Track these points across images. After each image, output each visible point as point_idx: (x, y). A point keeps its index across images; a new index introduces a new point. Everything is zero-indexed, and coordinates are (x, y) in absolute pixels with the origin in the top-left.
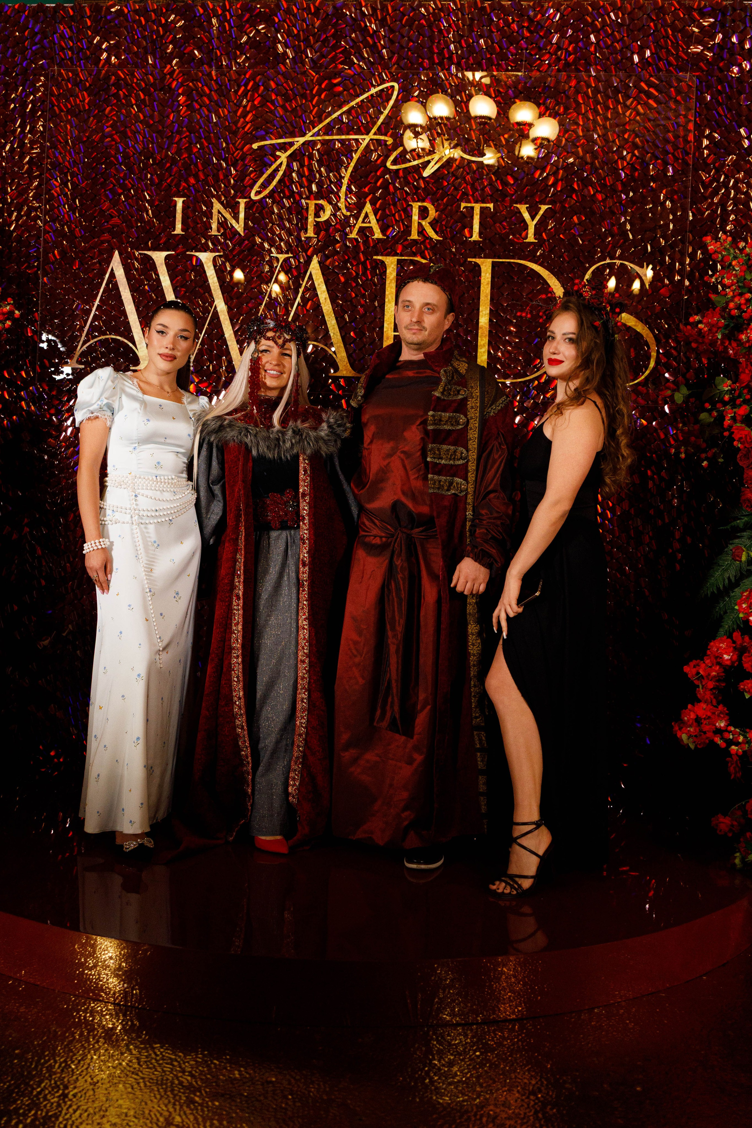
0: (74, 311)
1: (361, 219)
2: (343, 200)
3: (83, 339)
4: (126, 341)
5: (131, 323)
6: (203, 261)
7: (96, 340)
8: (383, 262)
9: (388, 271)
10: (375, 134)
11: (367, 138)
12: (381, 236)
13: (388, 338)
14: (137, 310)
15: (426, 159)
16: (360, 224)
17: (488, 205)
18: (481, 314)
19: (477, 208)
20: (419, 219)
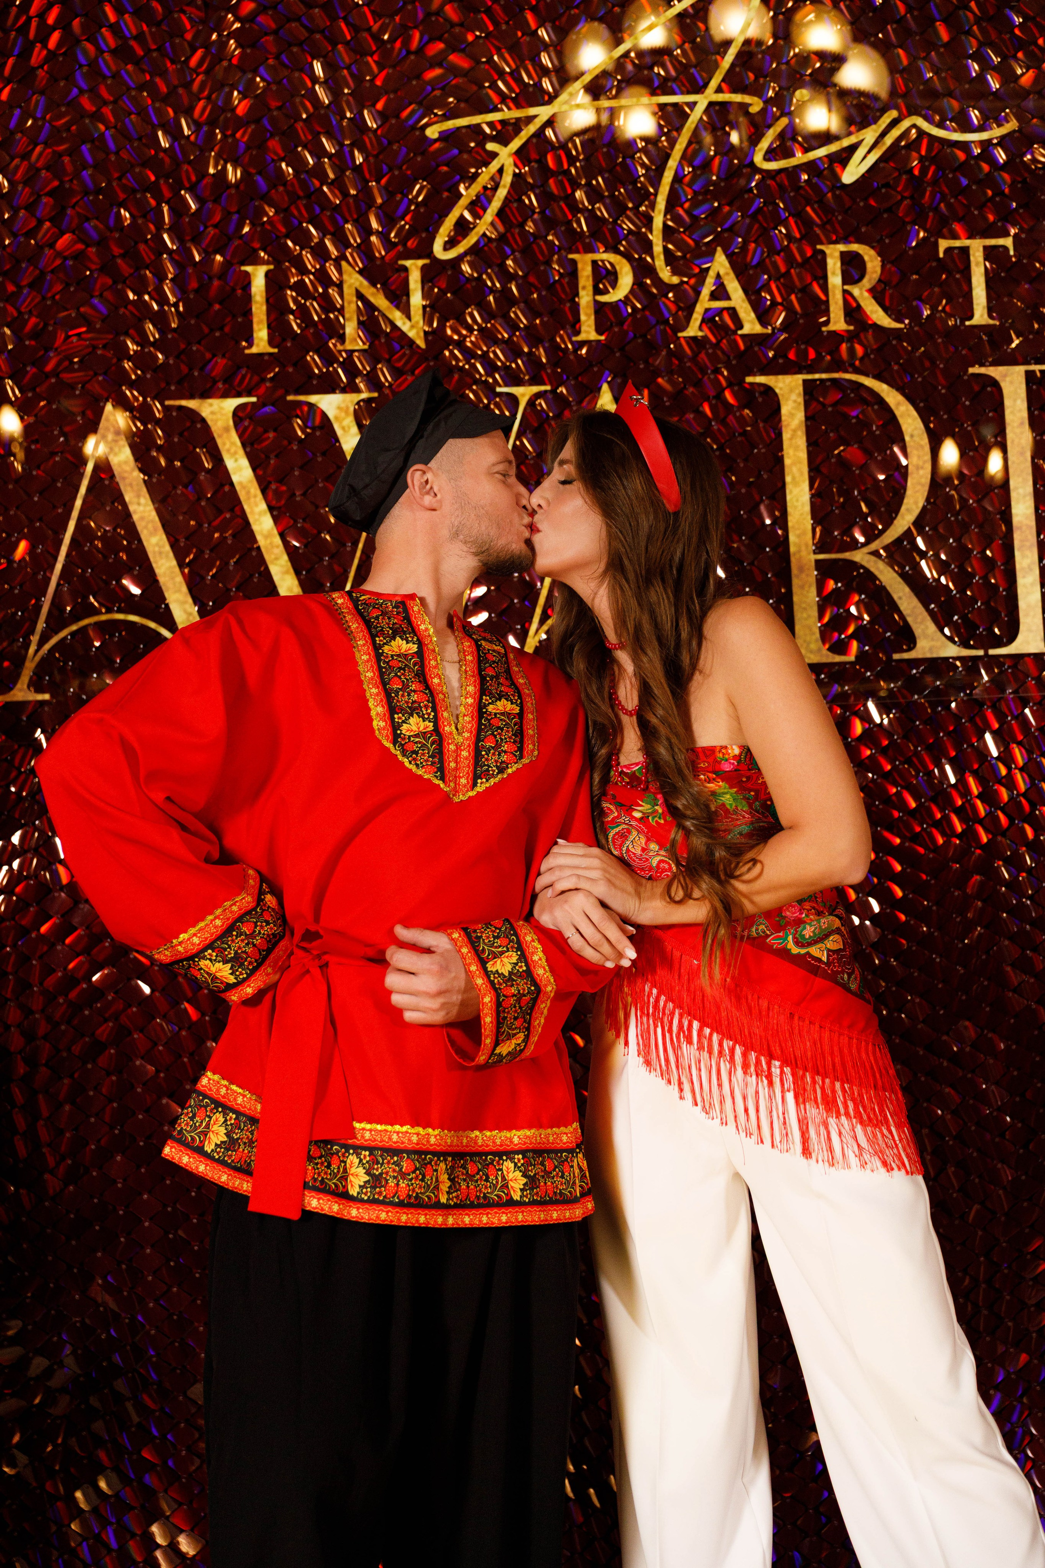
0: (10, 561)
1: (706, 292)
2: (658, 249)
3: (41, 625)
4: (152, 625)
5: (162, 580)
6: (331, 414)
7: (74, 628)
8: (768, 391)
9: (784, 410)
10: (719, 90)
11: (702, 101)
12: (758, 329)
13: (801, 569)
14: (173, 546)
15: (846, 142)
16: (704, 303)
17: (1001, 242)
18: (1014, 495)
19: (976, 247)
20: (845, 281)
